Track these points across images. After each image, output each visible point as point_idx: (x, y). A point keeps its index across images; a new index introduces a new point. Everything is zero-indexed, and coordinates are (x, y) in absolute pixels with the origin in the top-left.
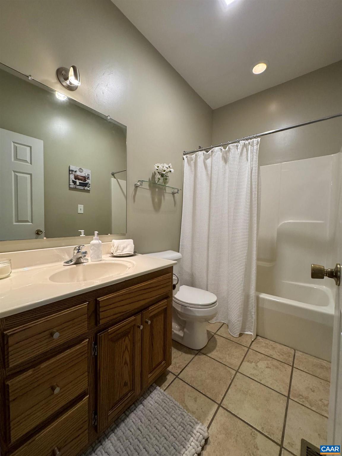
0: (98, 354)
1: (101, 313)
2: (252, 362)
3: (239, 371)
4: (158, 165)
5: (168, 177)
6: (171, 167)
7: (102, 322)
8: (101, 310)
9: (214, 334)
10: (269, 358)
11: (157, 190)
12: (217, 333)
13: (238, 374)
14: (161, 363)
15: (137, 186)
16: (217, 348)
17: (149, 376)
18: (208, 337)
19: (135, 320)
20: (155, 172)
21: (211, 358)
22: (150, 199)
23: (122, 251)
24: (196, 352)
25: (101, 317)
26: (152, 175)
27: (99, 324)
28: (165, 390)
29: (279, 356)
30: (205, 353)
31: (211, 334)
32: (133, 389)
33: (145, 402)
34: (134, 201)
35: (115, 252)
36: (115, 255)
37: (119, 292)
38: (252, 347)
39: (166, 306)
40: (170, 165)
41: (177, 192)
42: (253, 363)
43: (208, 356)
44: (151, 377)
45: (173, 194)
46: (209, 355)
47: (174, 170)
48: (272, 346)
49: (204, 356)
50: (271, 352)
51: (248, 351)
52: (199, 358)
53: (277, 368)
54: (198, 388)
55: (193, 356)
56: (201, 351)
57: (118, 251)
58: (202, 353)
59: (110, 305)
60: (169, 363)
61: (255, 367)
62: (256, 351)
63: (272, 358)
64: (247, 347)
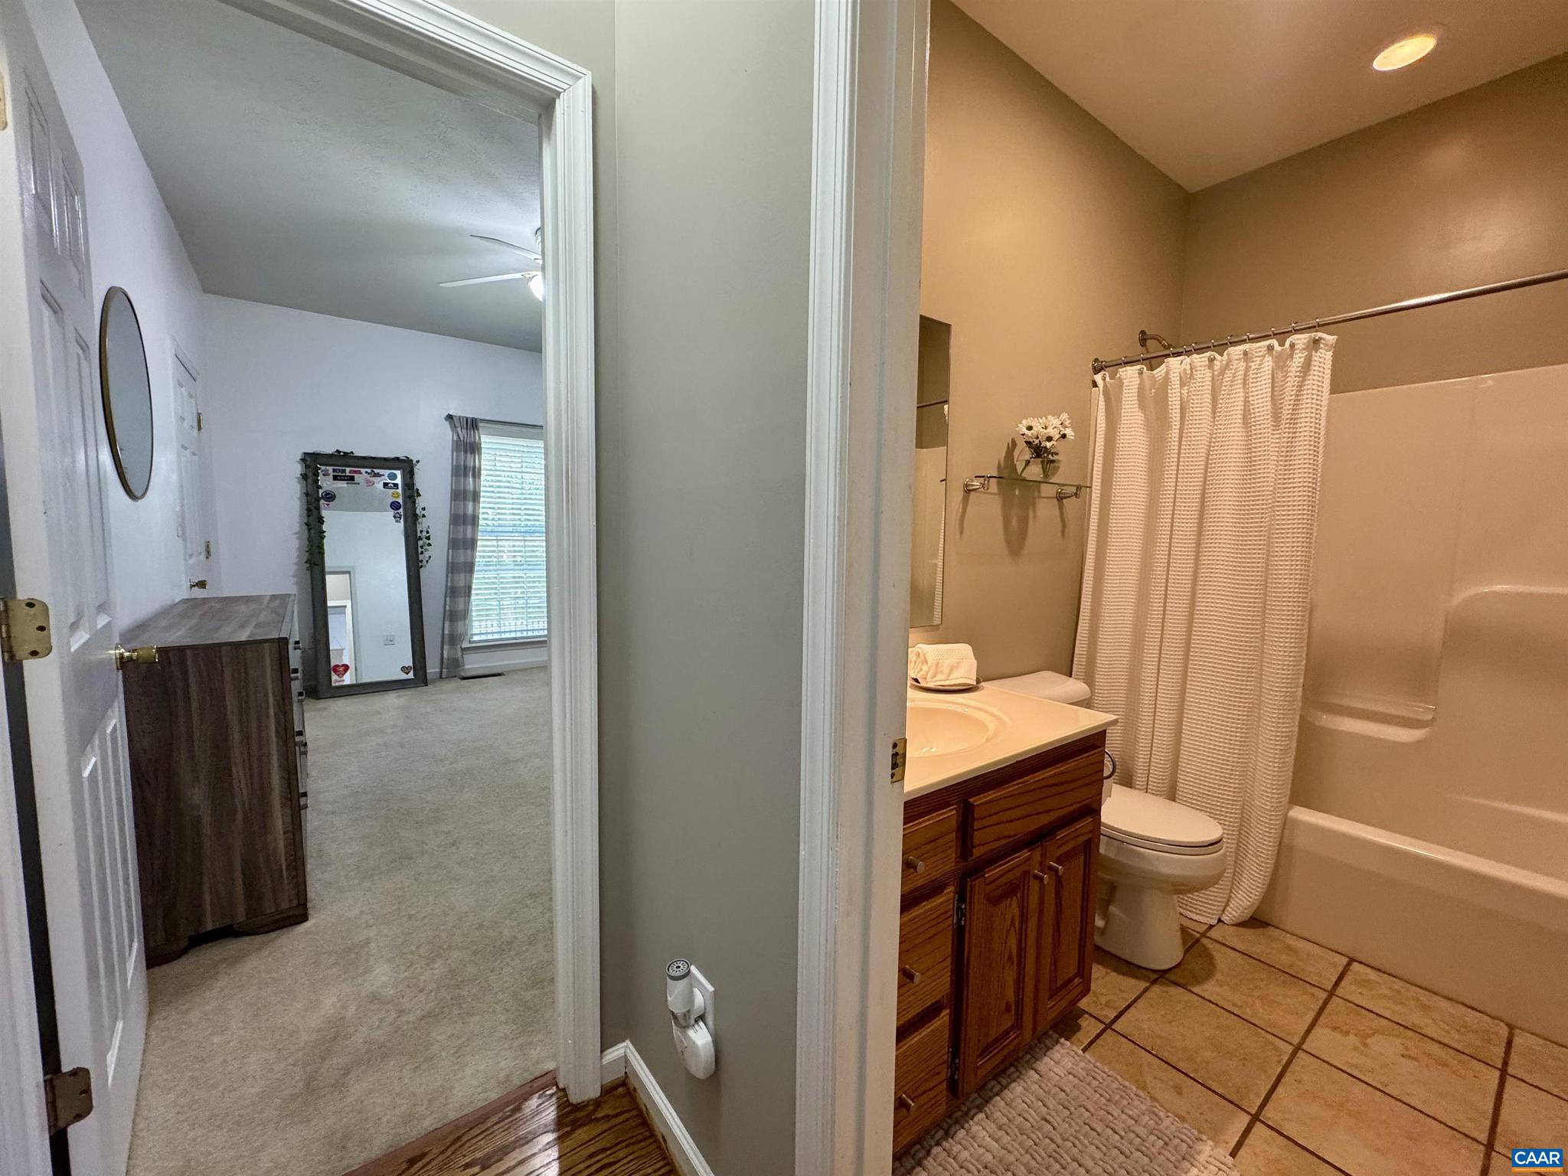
0: (968, 922)
1: (975, 833)
2: (1347, 1033)
3: (1304, 1047)
4: (1034, 423)
5: (1057, 454)
6: (1067, 423)
7: (977, 852)
8: (977, 825)
9: (1198, 935)
10: (1410, 1033)
11: (1017, 493)
12: (1208, 935)
13: (1301, 1054)
14: (1071, 980)
15: (969, 490)
16: (1218, 976)
17: (1051, 1004)
18: (1184, 942)
19: (1029, 859)
20: (1013, 441)
21: (1204, 998)
22: (999, 523)
23: (949, 675)
24: (1154, 976)
25: (976, 841)
26: (1005, 448)
27: (971, 856)
28: (1084, 1050)
29: (1448, 1032)
30: (1181, 981)
31: (1191, 935)
32: (1018, 1025)
33: (1045, 1063)
34: (961, 533)
35: (932, 678)
36: (923, 684)
37: (1007, 788)
38: (1340, 991)
39: (1090, 836)
40: (1064, 416)
41: (1076, 494)
42: (1351, 1037)
43: (1192, 992)
44: (1052, 1009)
45: (1060, 498)
46: (1195, 990)
47: (1073, 431)
48: (1418, 999)
49: (1181, 990)
50: (1415, 1018)
51: (1326, 1002)
52: (1166, 992)
53: (1444, 1065)
54: (1181, 1065)
55: (1143, 985)
56: (1167, 976)
57: (940, 677)
58: (1170, 981)
59: (990, 816)
60: (1086, 991)
61: (1361, 1046)
62: (1358, 1006)
63: (1420, 1034)
64: (1324, 990)
